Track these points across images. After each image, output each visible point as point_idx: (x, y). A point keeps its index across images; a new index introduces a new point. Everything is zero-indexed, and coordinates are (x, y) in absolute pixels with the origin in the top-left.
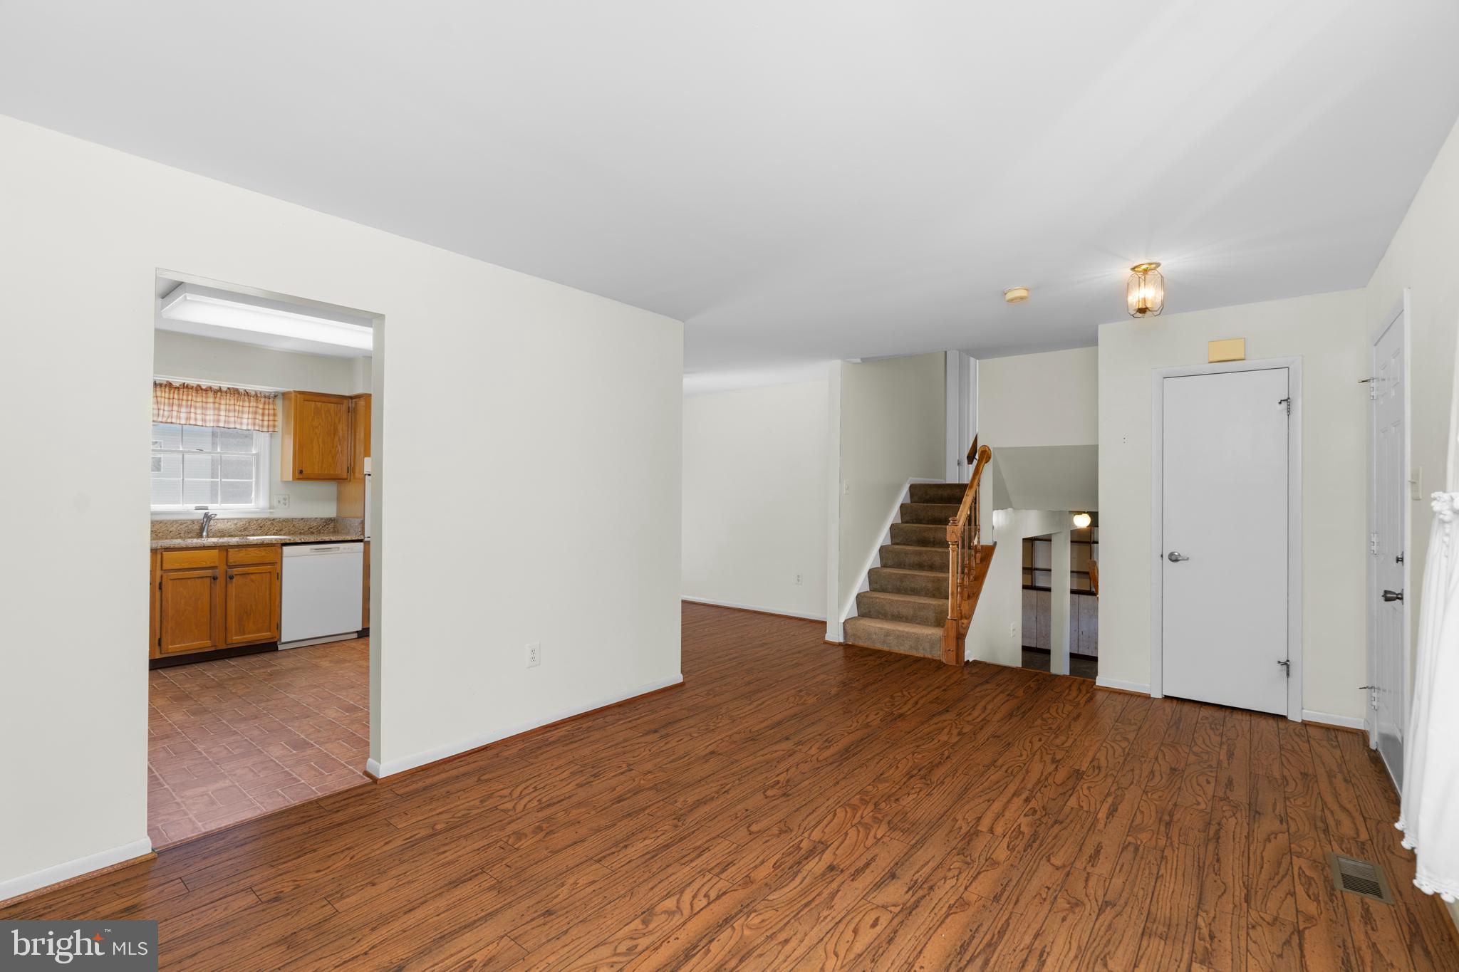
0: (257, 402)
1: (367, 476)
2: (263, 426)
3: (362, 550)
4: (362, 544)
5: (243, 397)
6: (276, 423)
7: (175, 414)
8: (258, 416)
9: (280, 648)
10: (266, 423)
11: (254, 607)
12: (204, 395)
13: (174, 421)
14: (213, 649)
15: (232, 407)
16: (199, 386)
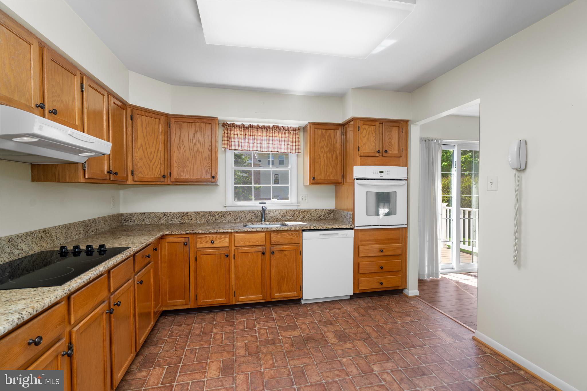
0: (289, 134)
1: (355, 180)
2: (292, 149)
3: (353, 236)
4: (352, 231)
5: (281, 131)
6: (300, 147)
7: (246, 144)
8: (289, 143)
9: (303, 302)
10: (294, 147)
11: (286, 274)
12: (261, 131)
13: (246, 149)
14: (263, 301)
15: (276, 138)
16: (258, 126)
